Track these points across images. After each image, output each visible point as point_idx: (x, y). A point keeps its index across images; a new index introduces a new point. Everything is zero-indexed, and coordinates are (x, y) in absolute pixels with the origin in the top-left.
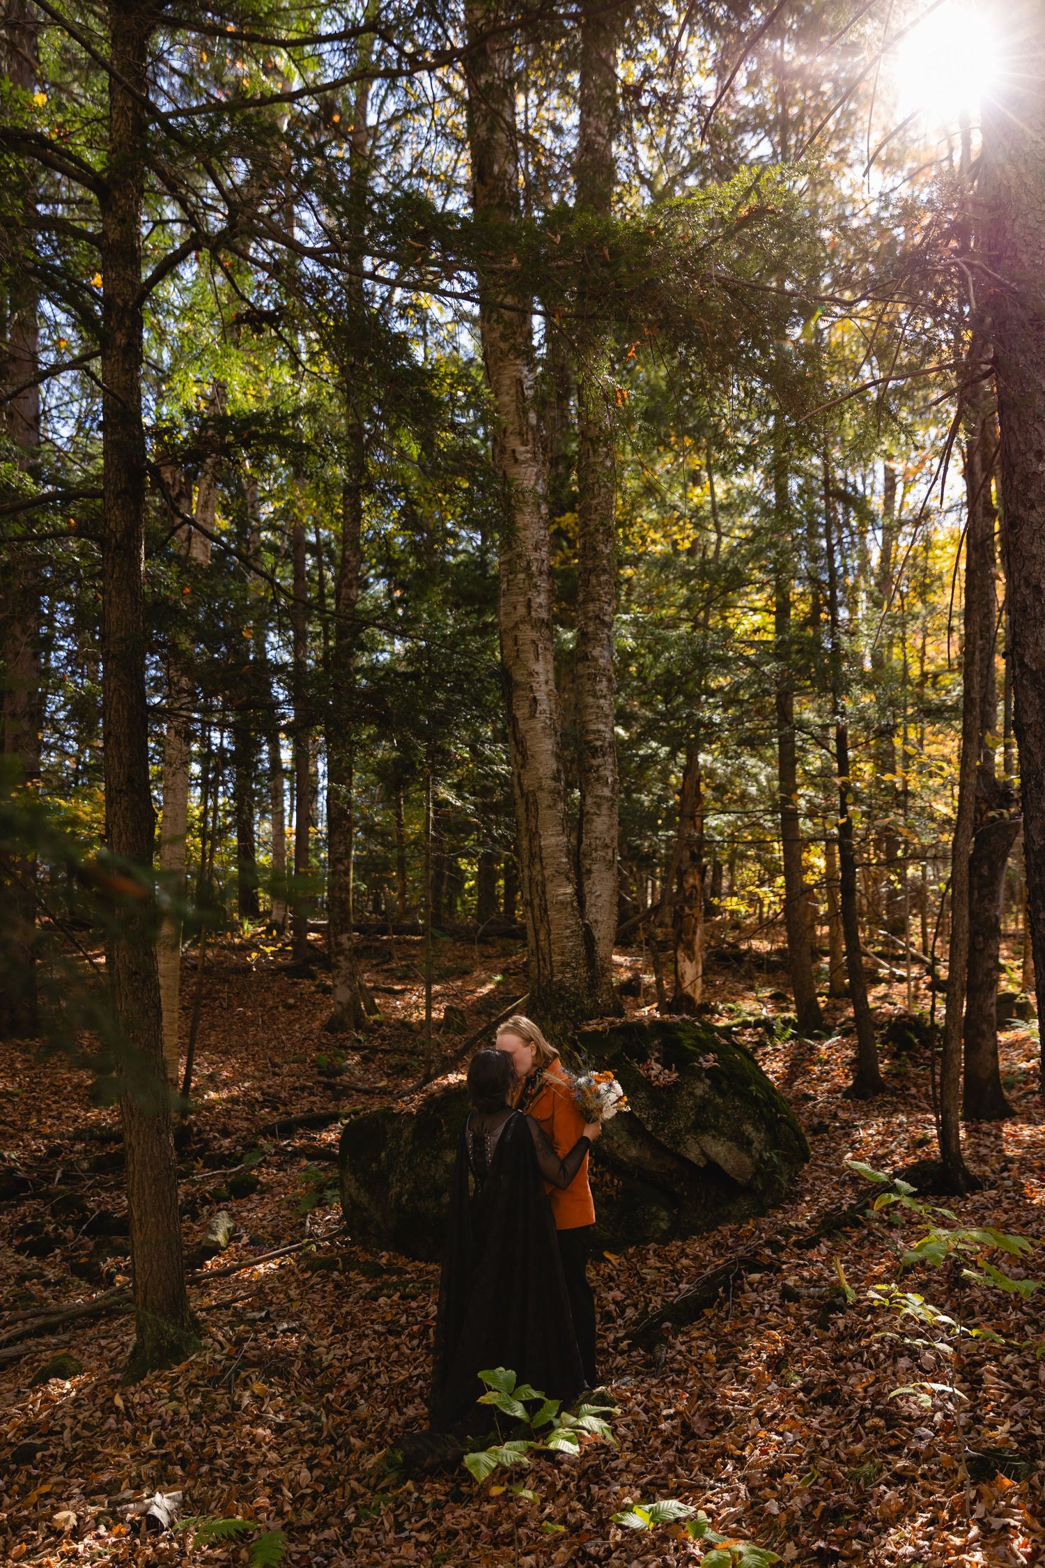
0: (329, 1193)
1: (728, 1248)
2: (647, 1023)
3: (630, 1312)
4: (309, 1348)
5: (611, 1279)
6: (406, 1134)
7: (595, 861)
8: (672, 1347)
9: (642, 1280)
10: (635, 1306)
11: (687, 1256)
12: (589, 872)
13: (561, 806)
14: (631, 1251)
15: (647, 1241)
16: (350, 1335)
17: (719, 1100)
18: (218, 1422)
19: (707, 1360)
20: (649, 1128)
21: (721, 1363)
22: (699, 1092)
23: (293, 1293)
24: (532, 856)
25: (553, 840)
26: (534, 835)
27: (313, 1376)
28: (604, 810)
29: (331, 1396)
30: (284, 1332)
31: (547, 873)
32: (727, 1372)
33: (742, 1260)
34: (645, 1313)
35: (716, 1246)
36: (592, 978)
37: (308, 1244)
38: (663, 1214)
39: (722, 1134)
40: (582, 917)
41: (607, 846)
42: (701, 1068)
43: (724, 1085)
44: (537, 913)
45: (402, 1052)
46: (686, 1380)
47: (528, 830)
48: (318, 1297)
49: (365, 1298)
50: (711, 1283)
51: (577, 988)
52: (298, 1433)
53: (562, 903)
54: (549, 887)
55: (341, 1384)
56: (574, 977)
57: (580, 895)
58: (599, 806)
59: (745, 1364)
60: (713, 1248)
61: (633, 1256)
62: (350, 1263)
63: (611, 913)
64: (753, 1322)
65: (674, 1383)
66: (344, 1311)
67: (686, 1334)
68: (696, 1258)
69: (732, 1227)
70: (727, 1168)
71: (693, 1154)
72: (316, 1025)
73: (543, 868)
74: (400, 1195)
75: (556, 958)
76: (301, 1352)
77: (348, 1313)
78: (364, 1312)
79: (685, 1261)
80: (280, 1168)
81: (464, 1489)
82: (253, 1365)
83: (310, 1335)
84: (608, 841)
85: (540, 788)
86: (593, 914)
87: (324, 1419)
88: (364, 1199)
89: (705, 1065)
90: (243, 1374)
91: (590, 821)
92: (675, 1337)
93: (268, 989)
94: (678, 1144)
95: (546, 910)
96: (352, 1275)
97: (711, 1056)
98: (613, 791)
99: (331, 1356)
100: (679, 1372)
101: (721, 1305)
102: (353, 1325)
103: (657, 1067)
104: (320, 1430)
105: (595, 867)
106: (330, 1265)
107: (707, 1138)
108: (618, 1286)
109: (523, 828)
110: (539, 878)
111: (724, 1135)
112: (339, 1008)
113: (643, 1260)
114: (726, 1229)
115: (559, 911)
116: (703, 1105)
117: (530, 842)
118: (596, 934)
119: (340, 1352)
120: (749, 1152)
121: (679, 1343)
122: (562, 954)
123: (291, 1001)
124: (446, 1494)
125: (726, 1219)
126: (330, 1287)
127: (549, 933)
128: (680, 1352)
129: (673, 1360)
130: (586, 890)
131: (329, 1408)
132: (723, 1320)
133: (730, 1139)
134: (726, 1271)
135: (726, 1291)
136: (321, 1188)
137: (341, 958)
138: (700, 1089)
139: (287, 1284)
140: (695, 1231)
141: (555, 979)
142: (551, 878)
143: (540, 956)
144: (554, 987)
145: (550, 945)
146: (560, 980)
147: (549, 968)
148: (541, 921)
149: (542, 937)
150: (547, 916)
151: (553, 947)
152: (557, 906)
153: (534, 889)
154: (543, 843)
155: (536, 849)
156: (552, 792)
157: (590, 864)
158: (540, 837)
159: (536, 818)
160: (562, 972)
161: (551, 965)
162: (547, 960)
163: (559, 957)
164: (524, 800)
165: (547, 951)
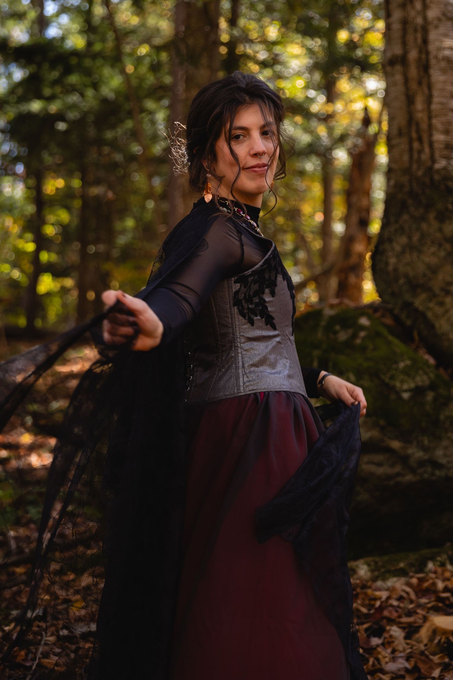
31: (432, 14)
44: (413, 72)
54: (433, 35)
75: (439, 137)
110: (419, 21)
115: (444, 71)
122: (447, 132)
127: (429, 100)
141: (437, 166)
142: (435, 22)
143: (414, 135)
144: (437, 177)
145: (430, 118)
146: (445, 168)
147: (427, 150)
148: (420, 83)
149: (419, 105)
150: (429, 76)
151: (434, 121)
152: (443, 64)
153: (410, 38)
160: (448, 157)
161: (431, 146)
162: (425, 139)
163: (443, 136)
165: (425, 127)
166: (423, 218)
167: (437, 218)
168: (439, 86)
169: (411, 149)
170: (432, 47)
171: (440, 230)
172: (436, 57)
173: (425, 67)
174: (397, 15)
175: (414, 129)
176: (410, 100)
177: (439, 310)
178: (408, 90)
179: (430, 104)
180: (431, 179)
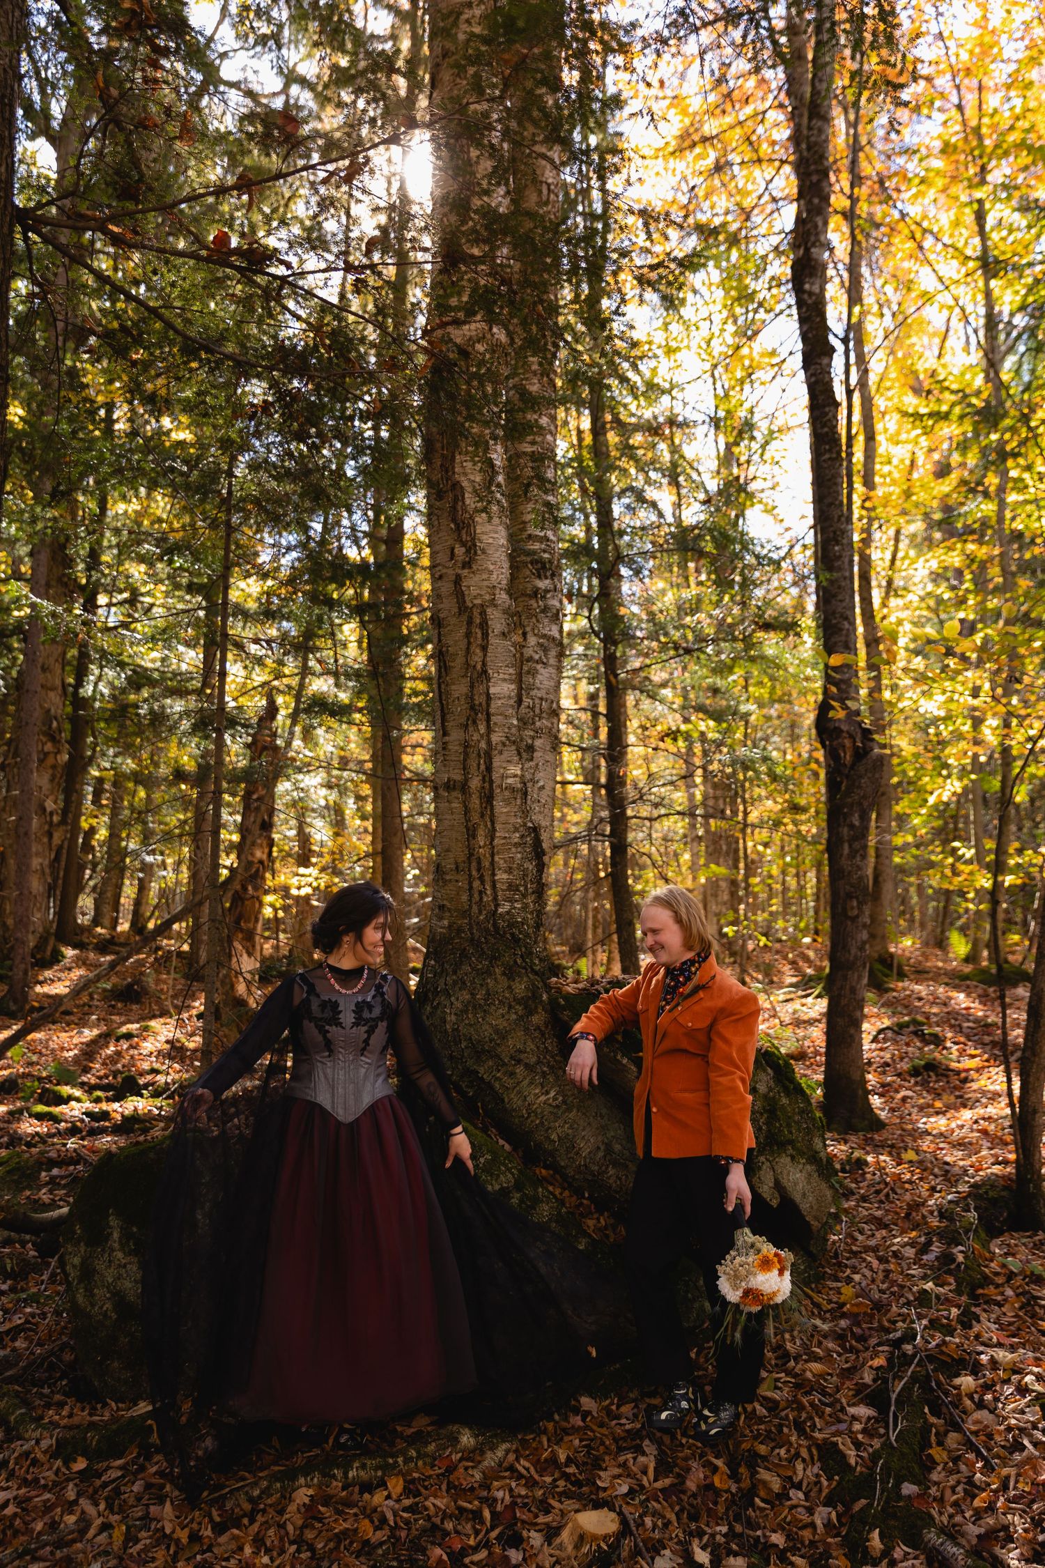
7: (538, 732)
12: (531, 749)
17: (785, 1101)
22: (762, 1088)
25: (503, 688)
26: (479, 676)
28: (552, 659)
31: (495, 738)
39: (799, 1153)
41: (552, 714)
44: (475, 802)
47: (468, 666)
53: (512, 789)
54: (497, 762)
56: (525, 906)
58: (546, 650)
70: (804, 1207)
71: (766, 1188)
73: (489, 730)
75: (501, 876)
85: (493, 603)
86: (535, 815)
95: (490, 799)
105: (538, 743)
107: (785, 1160)
110: (483, 745)
111: (802, 1154)
115: (507, 802)
116: (771, 1109)
117: (472, 686)
122: (509, 870)
127: (492, 835)
130: (529, 776)
133: (808, 1161)
138: (763, 1083)
141: (501, 910)
142: (499, 748)
143: (474, 873)
144: (501, 923)
145: (493, 855)
146: (508, 913)
147: (489, 891)
148: (482, 816)
149: (481, 839)
150: (492, 807)
151: (497, 858)
152: (507, 793)
153: (473, 763)
154: (492, 690)
155: (480, 699)
156: (505, 612)
157: (533, 738)
158: (488, 680)
159: (484, 649)
160: (511, 900)
161: (494, 887)
162: (487, 878)
163: (505, 876)
164: (464, 618)
165: (486, 864)
166: (489, 973)
167: (504, 974)
168: (501, 819)
169: (471, 888)
170: (495, 776)
171: (509, 987)
172: (500, 786)
173: (488, 798)
174: (456, 735)
175: (474, 864)
176: (471, 833)
177: (509, 1082)
178: (468, 821)
179: (493, 839)
180: (495, 924)
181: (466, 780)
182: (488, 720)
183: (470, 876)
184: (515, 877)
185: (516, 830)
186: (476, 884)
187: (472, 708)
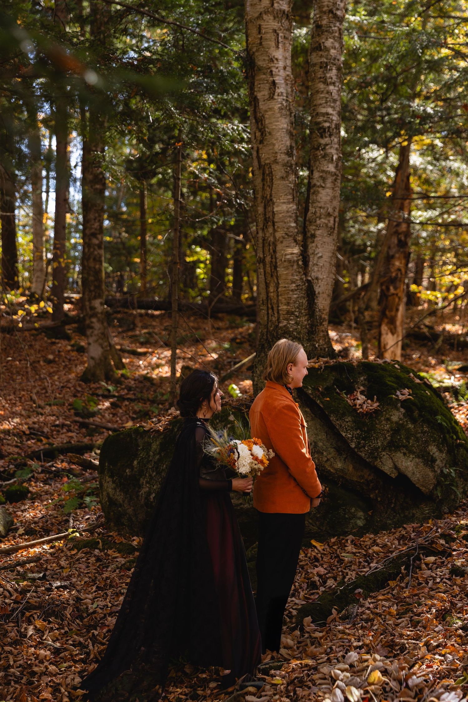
0: (88, 499)
1: (411, 539)
2: (355, 364)
3: (330, 583)
4: (78, 600)
5: (317, 560)
6: (154, 446)
7: (318, 227)
8: (362, 606)
9: (341, 561)
10: (335, 578)
11: (378, 545)
12: (313, 236)
13: (292, 177)
14: (333, 540)
15: (346, 534)
16: (109, 593)
17: (410, 426)
18: (10, 645)
19: (390, 613)
20: (353, 445)
21: (400, 615)
22: (395, 418)
23: (63, 563)
24: (266, 220)
25: (284, 207)
26: (269, 202)
27: (82, 618)
28: (329, 184)
29: (96, 633)
30: (57, 588)
31: (278, 235)
32: (404, 621)
33: (421, 547)
34: (342, 583)
35: (402, 538)
36: (312, 325)
37: (73, 532)
38: (360, 514)
39: (411, 452)
40: (306, 274)
41: (329, 215)
42: (398, 400)
43: (416, 414)
44: (268, 269)
45: (145, 401)
46: (372, 625)
47: (263, 197)
48: (83, 566)
49: (120, 568)
50: (395, 563)
51: (299, 333)
52: (71, 655)
53: (289, 261)
54: (279, 247)
55: (104, 625)
56: (297, 323)
57: (305, 256)
58: (324, 179)
59: (419, 615)
60: (399, 540)
61: (334, 544)
62: (108, 544)
63: (330, 272)
64: (426, 590)
65: (362, 628)
66: (104, 576)
67: (373, 598)
68: (384, 546)
69: (415, 525)
70: (414, 479)
71: (387, 467)
72: (73, 375)
73: (275, 231)
74: (149, 493)
75: (283, 307)
76: (71, 602)
77: (107, 578)
78: (120, 578)
79: (376, 548)
80: (45, 482)
81: (200, 692)
82: (35, 608)
83: (78, 591)
84: (330, 210)
85: (275, 162)
86: (314, 272)
87: (91, 647)
88: (119, 497)
89: (401, 397)
90: (28, 614)
91: (316, 193)
92: (365, 599)
93: (31, 346)
94: (376, 458)
95: (276, 267)
96: (110, 552)
97: (406, 391)
98: (336, 167)
99: (95, 606)
100: (367, 621)
101: (402, 579)
102: (111, 586)
103: (361, 398)
104: (88, 654)
105: (318, 233)
106: (93, 545)
107: (399, 455)
108: (322, 565)
109: (259, 196)
111: (413, 453)
112: (92, 363)
113: (343, 547)
114: (409, 527)
115: (287, 268)
116: (397, 429)
117: (265, 208)
118: (317, 290)
119: (102, 604)
120: (432, 467)
121: (368, 603)
122: (288, 304)
123: (51, 357)
124: (186, 695)
125: (411, 519)
126: (93, 560)
127: (277, 286)
128: (368, 608)
129: (363, 613)
130: (310, 251)
131: (94, 639)
132: (403, 588)
133: (418, 457)
134: (408, 555)
135: (407, 569)
136: (81, 495)
137: (94, 320)
138: (396, 416)
139: (59, 559)
140: (385, 527)
141: (281, 325)
142: (281, 239)
143: (269, 305)
144: (280, 331)
145: (278, 296)
146: (285, 326)
147: (276, 315)
148: (272, 276)
149: (271, 289)
150: (277, 272)
151: (280, 298)
152: (285, 264)
153: (267, 248)
154: (275, 209)
155: (269, 215)
156: (285, 165)
157: (314, 230)
158: (274, 204)
159: (271, 187)
160: (287, 319)
161: (278, 313)
162: (275, 308)
163: (285, 307)
164: (261, 171)
165: (275, 301)
168: (283, 277)
169: (268, 314)
170: (279, 255)
172: (281, 260)
173: (275, 267)
175: (269, 301)
176: (267, 286)
178: (266, 279)
179: (278, 288)
180: (277, 333)
181: (264, 257)
182: (274, 225)
183: (268, 307)
184: (291, 308)
185: (293, 282)
186: (270, 311)
187: (265, 219)
